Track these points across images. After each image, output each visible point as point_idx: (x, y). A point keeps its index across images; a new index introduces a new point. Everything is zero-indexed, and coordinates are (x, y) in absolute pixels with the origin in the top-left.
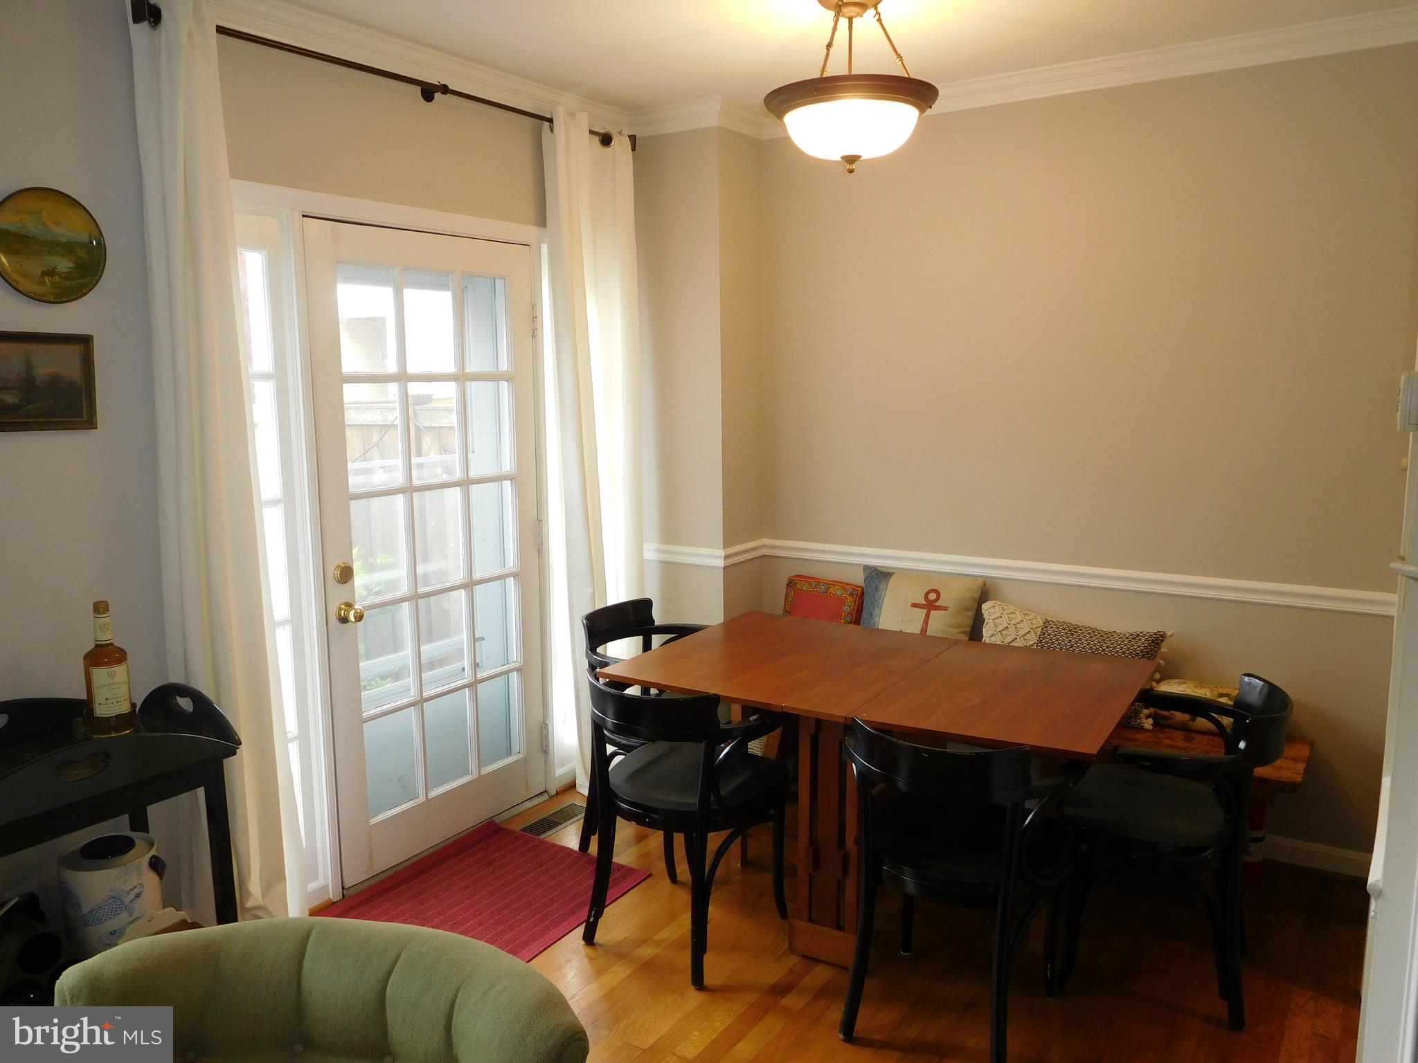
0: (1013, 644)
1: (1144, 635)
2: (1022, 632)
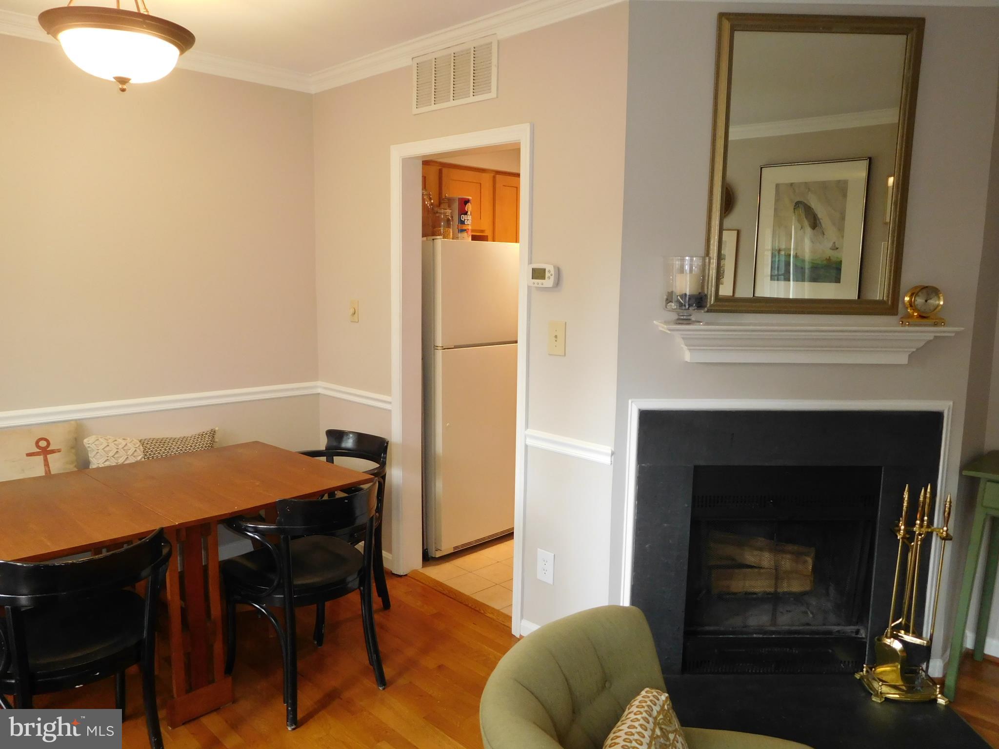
0: (126, 462)
1: (206, 434)
2: (130, 452)
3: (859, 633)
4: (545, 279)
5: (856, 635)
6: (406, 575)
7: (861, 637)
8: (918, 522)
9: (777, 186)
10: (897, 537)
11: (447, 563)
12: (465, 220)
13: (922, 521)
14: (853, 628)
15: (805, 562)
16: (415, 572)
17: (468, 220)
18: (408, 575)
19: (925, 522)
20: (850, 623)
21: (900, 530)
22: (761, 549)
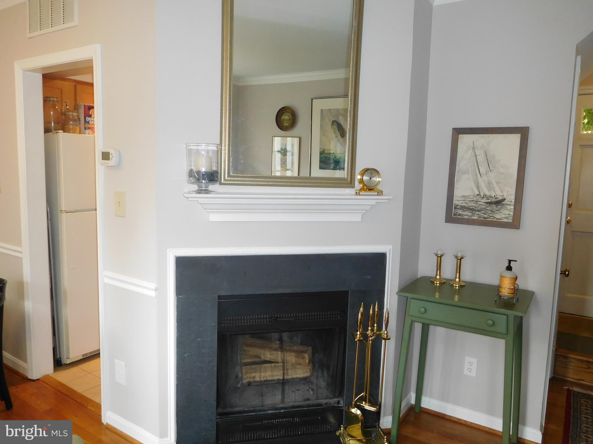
3: (340, 403)
4: (109, 160)
5: (338, 405)
6: (38, 380)
7: (341, 406)
8: (370, 328)
9: (322, 110)
10: (355, 340)
11: (76, 367)
12: (89, 121)
13: (373, 326)
14: (336, 400)
15: (304, 358)
16: (47, 376)
17: (92, 121)
18: (40, 379)
19: (376, 328)
20: (335, 397)
21: (357, 335)
22: (276, 350)
